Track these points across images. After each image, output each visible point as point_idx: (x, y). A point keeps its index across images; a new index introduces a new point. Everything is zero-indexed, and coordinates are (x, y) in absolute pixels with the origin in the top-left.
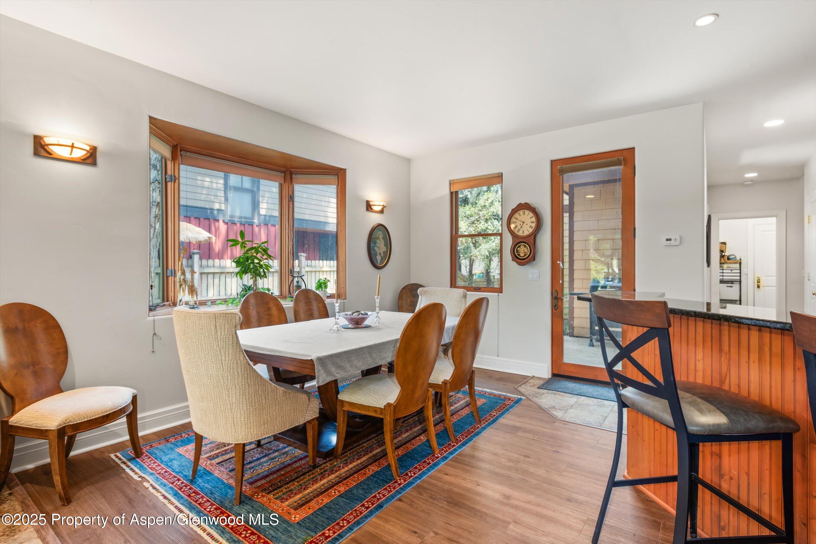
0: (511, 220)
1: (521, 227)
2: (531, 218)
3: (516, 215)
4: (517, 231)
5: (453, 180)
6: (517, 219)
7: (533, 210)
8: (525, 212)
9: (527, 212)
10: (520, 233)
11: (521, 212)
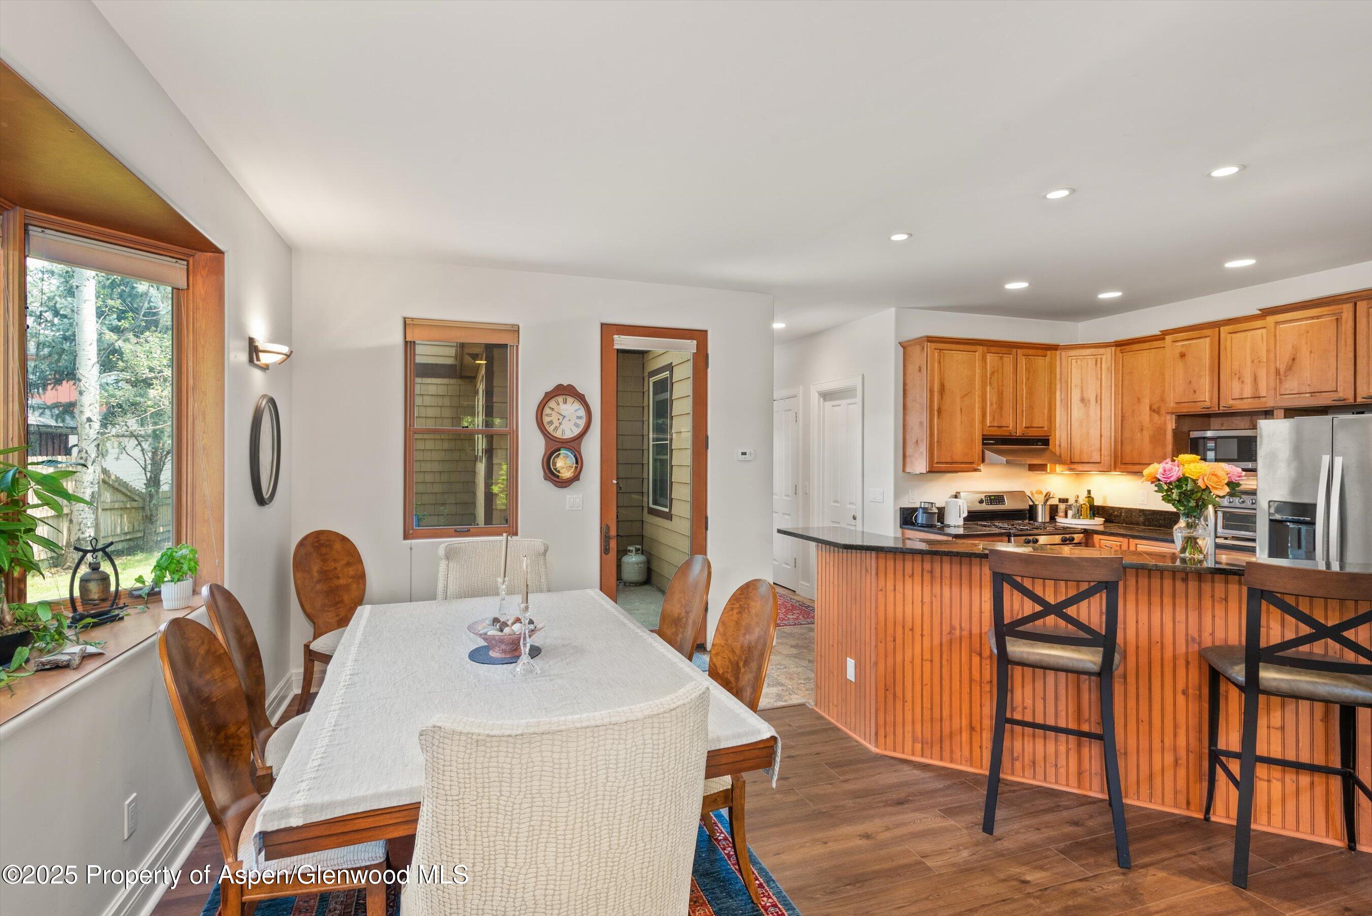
0: (544, 413)
1: (560, 424)
2: (576, 411)
3: (552, 404)
4: (554, 430)
5: (412, 319)
6: (553, 409)
7: (581, 398)
8: (566, 399)
9: (570, 400)
10: (558, 434)
11: (560, 399)
